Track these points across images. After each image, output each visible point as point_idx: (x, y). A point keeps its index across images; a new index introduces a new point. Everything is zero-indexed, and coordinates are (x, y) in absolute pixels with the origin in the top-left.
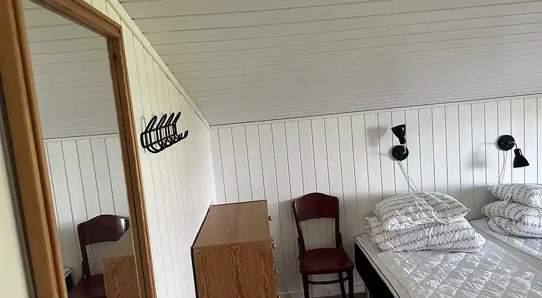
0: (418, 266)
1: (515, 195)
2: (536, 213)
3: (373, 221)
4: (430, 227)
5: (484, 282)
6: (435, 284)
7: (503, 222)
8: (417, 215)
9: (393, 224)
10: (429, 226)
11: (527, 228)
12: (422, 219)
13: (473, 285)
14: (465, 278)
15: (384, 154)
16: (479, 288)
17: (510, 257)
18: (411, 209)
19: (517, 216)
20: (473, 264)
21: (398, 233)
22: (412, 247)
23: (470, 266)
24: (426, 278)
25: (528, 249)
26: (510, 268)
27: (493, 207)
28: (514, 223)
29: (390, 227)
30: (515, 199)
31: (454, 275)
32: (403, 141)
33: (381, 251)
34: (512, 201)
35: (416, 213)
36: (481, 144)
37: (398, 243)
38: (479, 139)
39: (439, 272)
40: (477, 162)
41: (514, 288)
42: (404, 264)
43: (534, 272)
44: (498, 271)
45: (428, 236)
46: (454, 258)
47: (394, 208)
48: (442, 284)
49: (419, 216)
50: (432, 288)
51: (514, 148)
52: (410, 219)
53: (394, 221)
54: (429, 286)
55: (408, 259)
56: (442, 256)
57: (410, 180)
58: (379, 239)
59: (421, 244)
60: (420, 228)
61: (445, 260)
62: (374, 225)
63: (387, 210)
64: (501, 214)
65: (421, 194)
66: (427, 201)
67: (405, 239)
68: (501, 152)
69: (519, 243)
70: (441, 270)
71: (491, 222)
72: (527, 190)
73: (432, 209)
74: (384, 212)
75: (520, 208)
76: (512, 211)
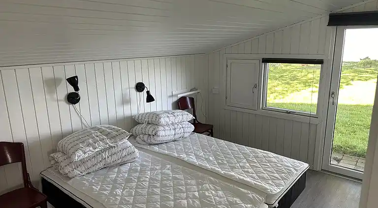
0: (103, 182)
1: (150, 119)
2: (162, 128)
3: (58, 156)
4: (106, 151)
5: (147, 179)
6: (119, 192)
7: (146, 138)
8: (96, 145)
9: (79, 155)
10: (104, 150)
11: (158, 139)
12: (100, 146)
13: (142, 184)
14: (136, 180)
15: (61, 100)
16: (146, 184)
17: (155, 159)
18: (91, 141)
19: (154, 132)
20: (137, 169)
21: (83, 162)
22: (94, 168)
23: (136, 171)
24: (112, 189)
25: (161, 151)
26: (158, 166)
27: (138, 128)
28: (152, 137)
29: (77, 158)
30: (150, 122)
31: (129, 180)
32: (77, 89)
33: (70, 179)
34: (149, 123)
35: (95, 143)
36: (127, 89)
37: (84, 169)
38: (125, 86)
39: (118, 182)
40: (125, 101)
41: (165, 177)
42: (91, 184)
43: (170, 164)
44: (152, 170)
45: (105, 158)
46: (125, 168)
47: (78, 142)
48: (123, 190)
49: (98, 144)
50: (119, 196)
51: (145, 90)
52: (91, 148)
53: (79, 153)
54: (116, 195)
55: (93, 178)
56: (116, 170)
57: (82, 118)
58: (67, 170)
59: (101, 165)
60: (99, 153)
61: (119, 172)
62: (61, 159)
63: (72, 145)
64: (144, 133)
65: (94, 128)
66: (101, 133)
67: (89, 164)
68: (138, 93)
69: (156, 148)
70: (120, 180)
71: (138, 138)
72: (156, 115)
73: (106, 137)
74: (69, 147)
75: (154, 127)
76: (150, 130)
